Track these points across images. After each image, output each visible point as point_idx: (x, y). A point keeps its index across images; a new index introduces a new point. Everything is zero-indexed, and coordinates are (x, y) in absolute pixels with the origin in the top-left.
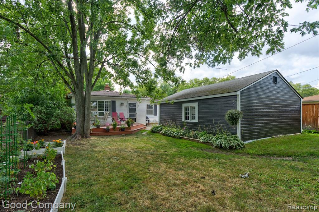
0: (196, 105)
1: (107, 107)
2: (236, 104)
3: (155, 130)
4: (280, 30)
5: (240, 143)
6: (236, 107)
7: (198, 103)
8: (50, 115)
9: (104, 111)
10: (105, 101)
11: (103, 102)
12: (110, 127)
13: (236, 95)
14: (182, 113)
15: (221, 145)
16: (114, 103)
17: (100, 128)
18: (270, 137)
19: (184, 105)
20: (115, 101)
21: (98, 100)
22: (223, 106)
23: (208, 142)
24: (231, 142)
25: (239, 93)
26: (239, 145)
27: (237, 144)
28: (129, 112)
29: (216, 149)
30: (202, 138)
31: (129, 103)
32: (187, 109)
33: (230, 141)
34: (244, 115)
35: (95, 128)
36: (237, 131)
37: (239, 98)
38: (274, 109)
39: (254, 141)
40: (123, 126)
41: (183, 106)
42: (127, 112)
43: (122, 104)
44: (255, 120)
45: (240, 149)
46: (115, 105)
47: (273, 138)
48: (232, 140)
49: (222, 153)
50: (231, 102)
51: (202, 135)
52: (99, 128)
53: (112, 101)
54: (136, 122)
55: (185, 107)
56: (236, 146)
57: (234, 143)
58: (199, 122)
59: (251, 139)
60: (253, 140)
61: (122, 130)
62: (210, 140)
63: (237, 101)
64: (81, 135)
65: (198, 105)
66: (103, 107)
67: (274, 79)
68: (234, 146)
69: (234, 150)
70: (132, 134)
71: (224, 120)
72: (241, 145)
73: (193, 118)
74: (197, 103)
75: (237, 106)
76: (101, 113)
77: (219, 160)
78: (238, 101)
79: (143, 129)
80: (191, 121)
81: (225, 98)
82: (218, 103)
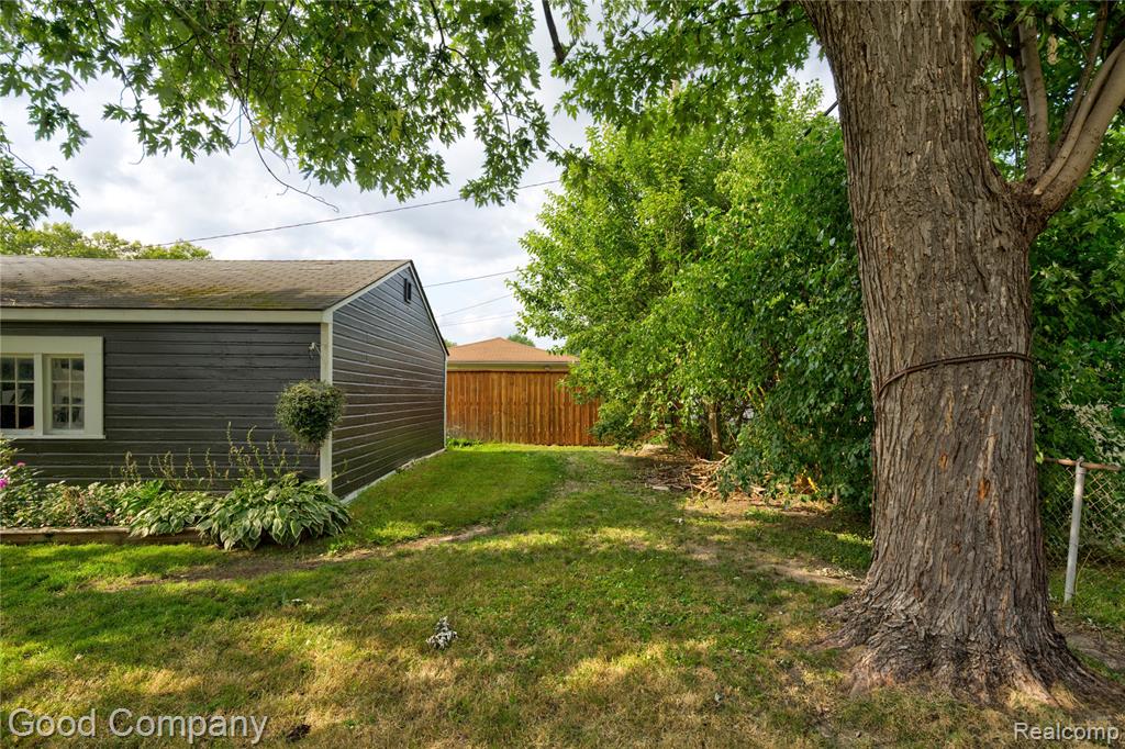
0: (88, 347)
2: (318, 357)
4: (524, 136)
5: (335, 511)
6: (313, 371)
7: (105, 341)
13: (318, 325)
15: (266, 532)
18: (394, 472)
22: (258, 362)
23: (185, 533)
24: (304, 512)
25: (327, 317)
26: (334, 516)
27: (329, 515)
29: (240, 555)
30: (147, 515)
33: (299, 507)
34: (349, 401)
37: (328, 336)
38: (404, 383)
39: (364, 493)
44: (366, 420)
47: (399, 471)
48: (306, 503)
49: (277, 567)
50: (300, 349)
51: (143, 504)
56: (326, 525)
57: (319, 512)
58: (107, 437)
59: (357, 488)
60: (361, 490)
62: (197, 518)
63: (322, 348)
65: (105, 354)
67: (405, 288)
68: (318, 526)
69: (319, 542)
71: (271, 425)
72: (341, 516)
73: (66, 418)
74: (100, 338)
75: (319, 367)
77: (296, 604)
78: (326, 346)
80: (47, 433)
81: (262, 329)
82: (233, 349)
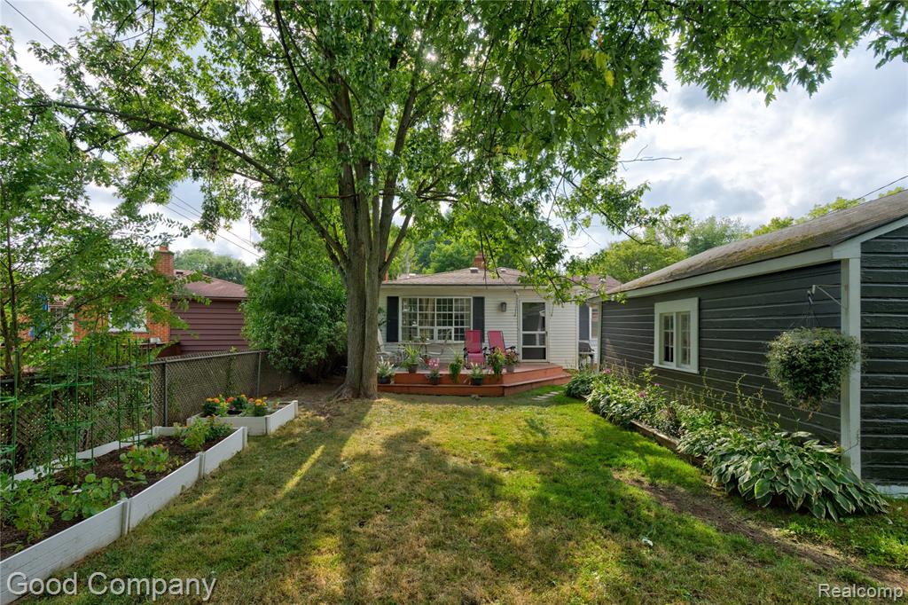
0: (690, 306)
1: (462, 317)
3: (577, 388)
5: (836, 490)
7: (700, 300)
8: (307, 336)
9: (452, 325)
10: (456, 300)
11: (451, 300)
12: (440, 373)
14: (653, 336)
15: (736, 480)
16: (479, 302)
17: (418, 372)
19: (661, 309)
20: (483, 299)
21: (436, 298)
25: (849, 252)
28: (524, 330)
31: (523, 304)
32: (667, 322)
35: (404, 371)
36: (839, 431)
40: (477, 372)
41: (656, 311)
42: (519, 330)
43: (503, 306)
45: (828, 516)
46: (483, 310)
51: (696, 428)
52: (415, 372)
53: (475, 298)
54: (544, 358)
55: (661, 315)
56: (807, 498)
58: (700, 373)
61: (476, 381)
63: (843, 289)
64: (353, 389)
65: (699, 309)
66: (451, 316)
69: (792, 516)
70: (503, 395)
73: (685, 357)
74: (696, 299)
76: (444, 331)
77: (645, 545)
79: (556, 383)
80: (677, 366)
